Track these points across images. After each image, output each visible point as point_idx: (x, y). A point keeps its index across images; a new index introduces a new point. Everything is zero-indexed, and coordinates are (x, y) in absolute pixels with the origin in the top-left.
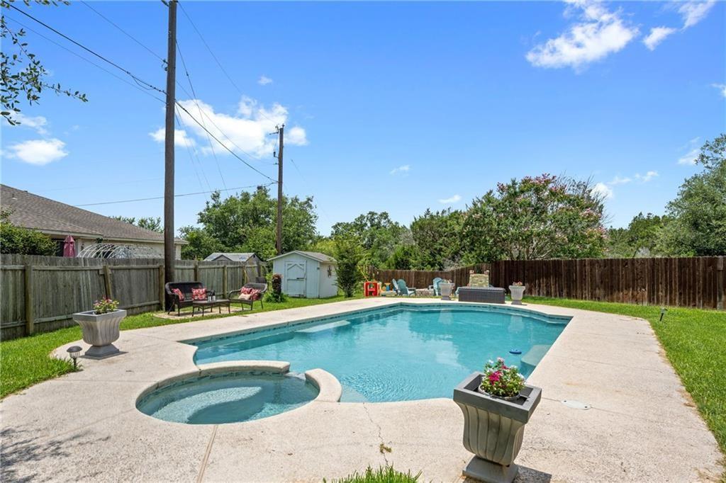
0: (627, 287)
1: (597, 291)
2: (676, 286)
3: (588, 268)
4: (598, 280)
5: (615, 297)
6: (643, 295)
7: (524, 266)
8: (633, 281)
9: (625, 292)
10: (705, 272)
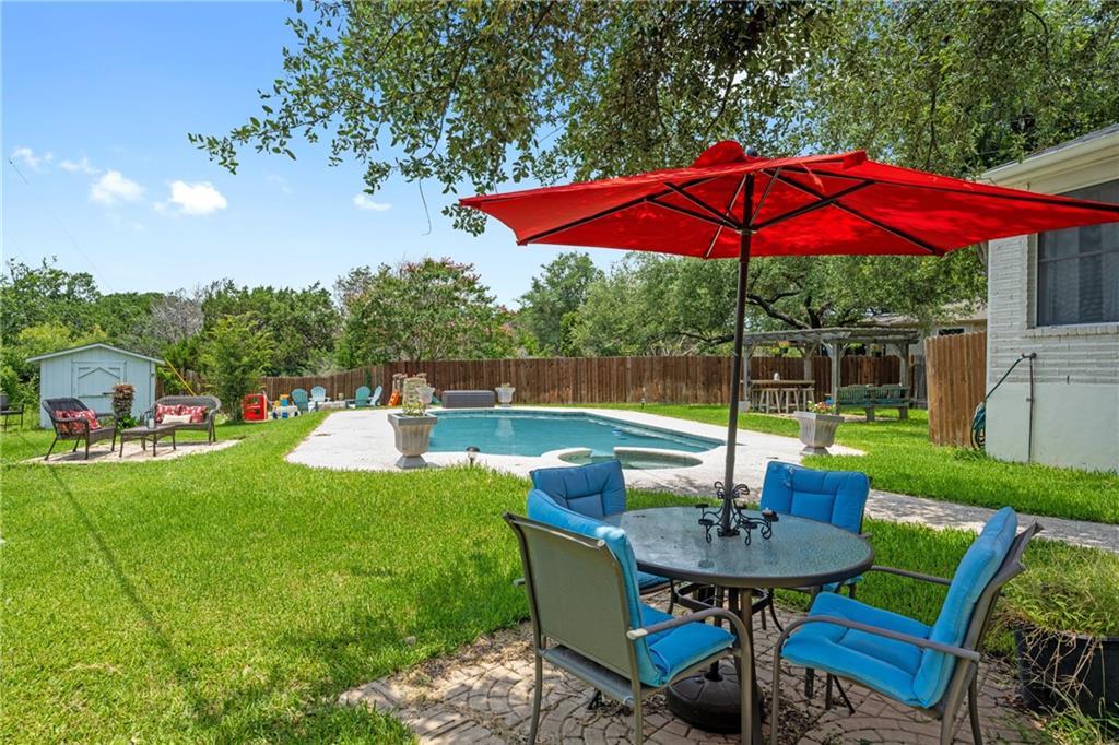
0: (553, 388)
1: (524, 394)
2: (595, 384)
3: (513, 369)
4: (524, 384)
5: (541, 397)
6: (568, 395)
7: (434, 369)
8: (559, 380)
9: (551, 392)
10: (617, 370)
